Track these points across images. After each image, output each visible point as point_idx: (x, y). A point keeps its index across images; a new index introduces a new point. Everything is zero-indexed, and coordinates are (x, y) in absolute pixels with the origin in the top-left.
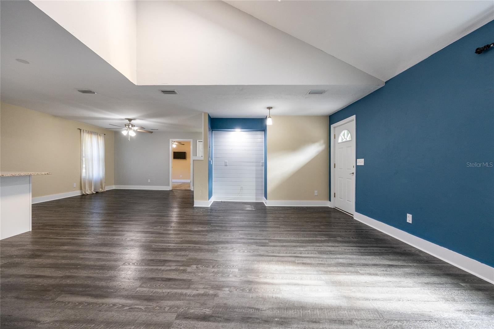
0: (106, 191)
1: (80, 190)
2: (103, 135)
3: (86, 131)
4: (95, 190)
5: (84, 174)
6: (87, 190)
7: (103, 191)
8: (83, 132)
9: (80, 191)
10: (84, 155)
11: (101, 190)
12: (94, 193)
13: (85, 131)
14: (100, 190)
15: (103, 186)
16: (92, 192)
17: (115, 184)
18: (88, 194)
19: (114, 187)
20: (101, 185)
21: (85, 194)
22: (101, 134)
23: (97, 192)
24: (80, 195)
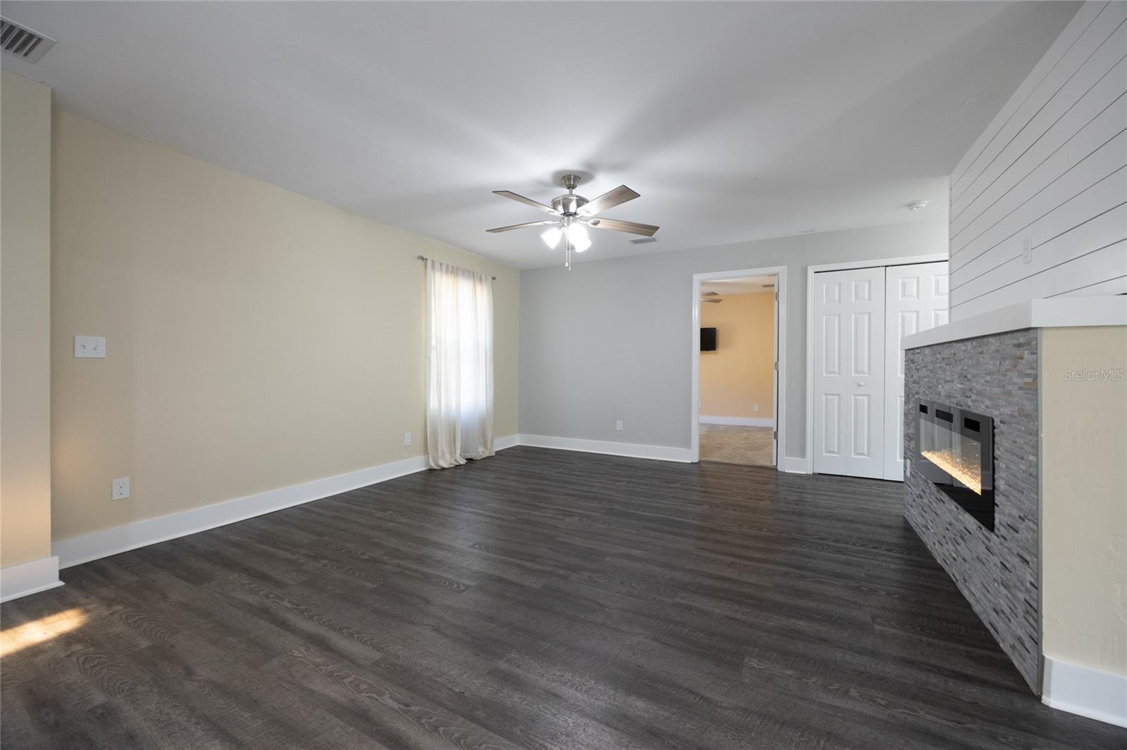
0: (497, 453)
1: (424, 454)
2: (490, 278)
3: (441, 264)
4: (464, 451)
5: (433, 404)
6: (443, 454)
7: (487, 454)
8: (433, 267)
9: (423, 457)
10: (434, 342)
11: (481, 449)
12: (463, 462)
13: (437, 265)
14: (480, 452)
15: (489, 440)
16: (456, 461)
17: (521, 431)
18: (444, 469)
19: (517, 440)
20: (484, 435)
21: (435, 467)
22: (484, 276)
23: (470, 460)
24: (424, 469)
